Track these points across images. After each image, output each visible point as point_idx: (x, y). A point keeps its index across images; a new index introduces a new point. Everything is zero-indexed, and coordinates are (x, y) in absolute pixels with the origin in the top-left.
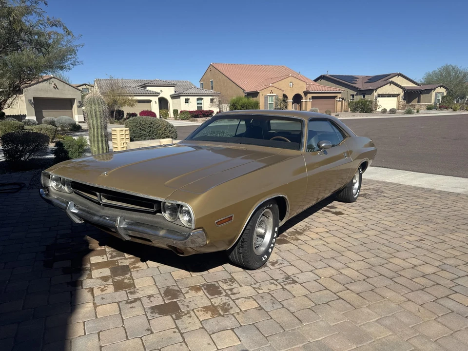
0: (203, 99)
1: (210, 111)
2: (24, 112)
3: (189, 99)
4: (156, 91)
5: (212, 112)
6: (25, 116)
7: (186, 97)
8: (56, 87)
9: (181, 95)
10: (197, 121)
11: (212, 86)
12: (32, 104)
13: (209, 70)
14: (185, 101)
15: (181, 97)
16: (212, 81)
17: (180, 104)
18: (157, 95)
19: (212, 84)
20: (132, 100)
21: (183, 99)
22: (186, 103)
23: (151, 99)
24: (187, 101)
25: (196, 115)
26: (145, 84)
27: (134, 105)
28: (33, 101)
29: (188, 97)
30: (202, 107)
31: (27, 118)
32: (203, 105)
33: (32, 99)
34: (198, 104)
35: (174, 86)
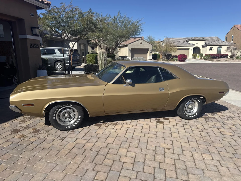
0: (222, 47)
1: (225, 54)
2: (127, 55)
3: (212, 47)
4: (193, 44)
5: (228, 55)
6: (127, 56)
7: (211, 46)
8: (141, 44)
9: (207, 45)
10: (213, 60)
11: (233, 39)
12: (130, 51)
13: (232, 29)
14: (209, 49)
15: (207, 46)
16: (233, 36)
17: (206, 51)
18: (193, 45)
19: (233, 38)
20: (175, 49)
21: (208, 47)
22: (210, 49)
23: (189, 48)
24: (211, 49)
25: (215, 57)
26: (188, 40)
27: (176, 51)
28: (131, 50)
29: (212, 46)
30: (220, 52)
31: (127, 58)
32: (221, 51)
33: (131, 49)
34: (218, 50)
35: (205, 40)
